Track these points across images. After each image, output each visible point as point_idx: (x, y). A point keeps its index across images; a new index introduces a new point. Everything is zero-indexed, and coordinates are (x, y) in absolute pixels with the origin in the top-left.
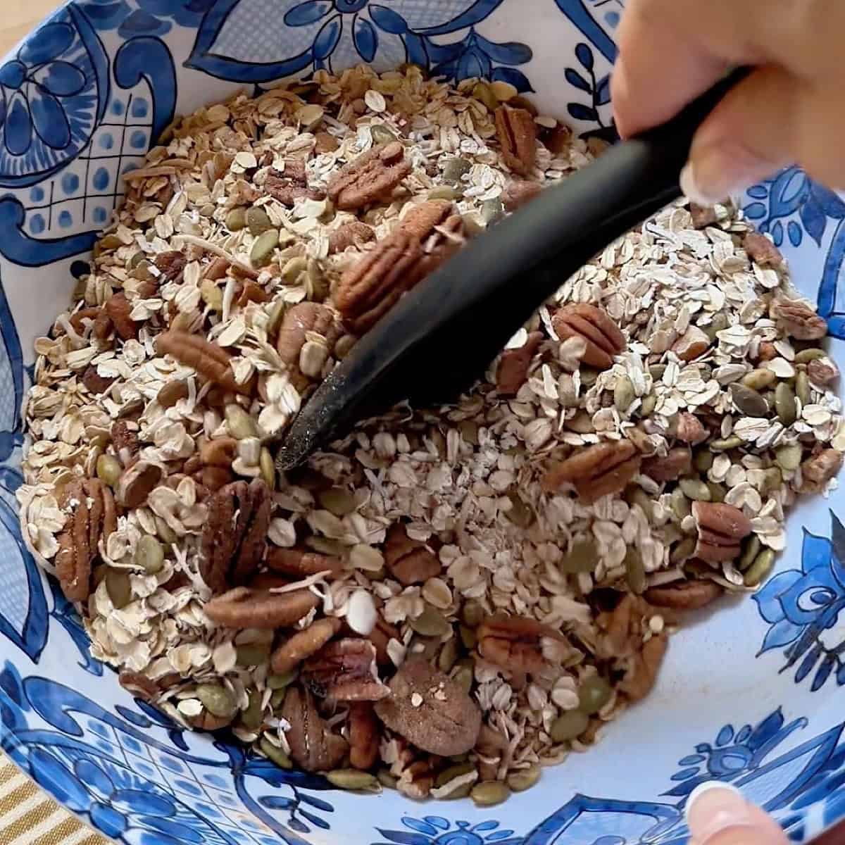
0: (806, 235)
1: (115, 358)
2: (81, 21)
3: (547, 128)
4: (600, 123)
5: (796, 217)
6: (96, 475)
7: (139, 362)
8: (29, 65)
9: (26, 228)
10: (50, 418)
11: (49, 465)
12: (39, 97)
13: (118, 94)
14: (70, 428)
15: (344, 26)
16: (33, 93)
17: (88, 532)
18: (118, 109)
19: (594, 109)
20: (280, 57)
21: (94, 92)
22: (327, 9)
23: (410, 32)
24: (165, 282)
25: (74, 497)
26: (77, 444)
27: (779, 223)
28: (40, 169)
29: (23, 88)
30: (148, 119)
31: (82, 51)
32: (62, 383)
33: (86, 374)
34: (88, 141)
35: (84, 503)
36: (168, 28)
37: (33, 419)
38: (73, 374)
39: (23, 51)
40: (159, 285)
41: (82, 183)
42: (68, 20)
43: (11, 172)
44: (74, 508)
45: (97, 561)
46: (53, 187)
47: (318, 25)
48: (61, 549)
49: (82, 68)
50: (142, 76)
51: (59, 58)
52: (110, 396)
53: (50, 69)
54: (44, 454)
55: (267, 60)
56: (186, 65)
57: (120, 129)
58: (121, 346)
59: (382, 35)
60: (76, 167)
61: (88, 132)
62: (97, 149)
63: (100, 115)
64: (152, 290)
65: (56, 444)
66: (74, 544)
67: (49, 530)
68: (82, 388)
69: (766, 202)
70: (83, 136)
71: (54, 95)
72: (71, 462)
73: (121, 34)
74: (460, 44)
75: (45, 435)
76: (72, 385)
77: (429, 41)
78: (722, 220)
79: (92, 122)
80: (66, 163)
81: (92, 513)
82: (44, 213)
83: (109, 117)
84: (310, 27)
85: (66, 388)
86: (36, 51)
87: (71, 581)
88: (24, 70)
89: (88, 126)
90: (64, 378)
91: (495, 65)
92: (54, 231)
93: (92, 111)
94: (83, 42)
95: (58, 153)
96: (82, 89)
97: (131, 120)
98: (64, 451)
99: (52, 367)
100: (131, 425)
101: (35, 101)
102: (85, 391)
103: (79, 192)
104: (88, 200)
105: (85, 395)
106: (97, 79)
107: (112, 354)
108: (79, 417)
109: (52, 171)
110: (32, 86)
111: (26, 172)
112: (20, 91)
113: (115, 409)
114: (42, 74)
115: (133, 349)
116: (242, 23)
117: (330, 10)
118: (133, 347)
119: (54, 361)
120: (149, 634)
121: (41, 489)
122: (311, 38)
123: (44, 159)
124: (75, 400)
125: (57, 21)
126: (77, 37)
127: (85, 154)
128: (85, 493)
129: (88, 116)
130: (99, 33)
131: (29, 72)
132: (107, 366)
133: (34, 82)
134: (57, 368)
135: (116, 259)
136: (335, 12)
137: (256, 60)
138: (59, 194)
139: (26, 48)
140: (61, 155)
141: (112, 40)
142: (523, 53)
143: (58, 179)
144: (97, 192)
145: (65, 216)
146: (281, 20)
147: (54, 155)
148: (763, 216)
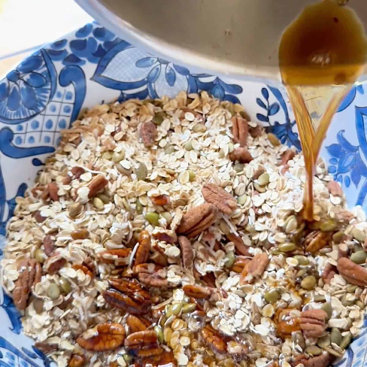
0: (352, 183)
1: (49, 208)
2: (46, 56)
3: (252, 127)
4: (269, 123)
5: (349, 174)
6: (35, 257)
7: (58, 211)
8: (21, 72)
9: (14, 142)
10: (18, 231)
11: (16, 251)
12: (24, 87)
13: (60, 88)
14: (26, 237)
15: (162, 70)
16: (22, 85)
17: (28, 281)
18: (59, 95)
19: (268, 117)
20: (133, 80)
21: (49, 87)
22: (155, 61)
23: (191, 75)
24: (74, 179)
25: (24, 265)
26: (29, 243)
27: (341, 176)
28: (22, 117)
29: (18, 82)
30: (72, 101)
31: (45, 69)
32: (25, 217)
33: (36, 214)
34: (45, 107)
35: (27, 269)
36: (84, 63)
37: (11, 231)
38: (31, 213)
39: (19, 67)
40: (71, 180)
41: (40, 125)
42: (40, 55)
43: (9, 118)
44: (23, 270)
45: (30, 294)
46: (27, 125)
47: (151, 68)
48: (16, 287)
49: (45, 76)
50: (71, 82)
51: (35, 71)
52: (45, 224)
53: (30, 75)
54: (14, 246)
55: (127, 81)
56: (91, 79)
57: (60, 104)
58: (52, 204)
59: (178, 75)
60: (38, 118)
61: (45, 104)
62: (48, 111)
63: (51, 97)
64: (68, 181)
65: (19, 242)
66: (22, 285)
67: (11, 279)
68: (34, 219)
69: (337, 166)
70: (42, 105)
71: (31, 86)
72: (25, 251)
73: (63, 63)
74: (212, 83)
75: (15, 239)
76: (29, 218)
77: (198, 80)
78: (320, 174)
79: (47, 100)
80: (34, 116)
81: (31, 273)
82: (22, 136)
83: (55, 98)
84: (147, 68)
85: (27, 219)
86: (25, 67)
87: (18, 301)
88: (19, 74)
89: (45, 101)
90: (26, 215)
91: (226, 93)
92: (26, 145)
93: (48, 95)
94: (46, 65)
95: (31, 111)
96: (44, 85)
97: (65, 100)
98: (22, 246)
99: (23, 210)
100: (53, 238)
101: (22, 88)
102: (35, 221)
103: (39, 129)
104: (43, 133)
105: (35, 223)
106: (51, 82)
107: (48, 206)
108: (30, 233)
109: (28, 119)
110: (22, 82)
111: (16, 118)
112: (16, 83)
113: (47, 230)
114: (27, 77)
115: (57, 206)
116: (117, 64)
117: (156, 62)
118: (57, 205)
119: (24, 207)
120: (49, 325)
121: (12, 261)
122: (147, 73)
123: (24, 113)
124: (30, 224)
125: (35, 55)
126: (44, 63)
127: (43, 113)
128: (29, 265)
129: (45, 97)
130: (53, 62)
131: (21, 76)
132: (45, 211)
133: (23, 80)
134: (25, 210)
135: (54, 167)
136: (158, 63)
137: (122, 80)
138: (30, 129)
139: (21, 66)
140: (32, 112)
141: (59, 66)
142: (239, 89)
143: (30, 122)
144: (47, 130)
145: (32, 139)
146: (134, 64)
147: (29, 112)
148: (335, 171)
